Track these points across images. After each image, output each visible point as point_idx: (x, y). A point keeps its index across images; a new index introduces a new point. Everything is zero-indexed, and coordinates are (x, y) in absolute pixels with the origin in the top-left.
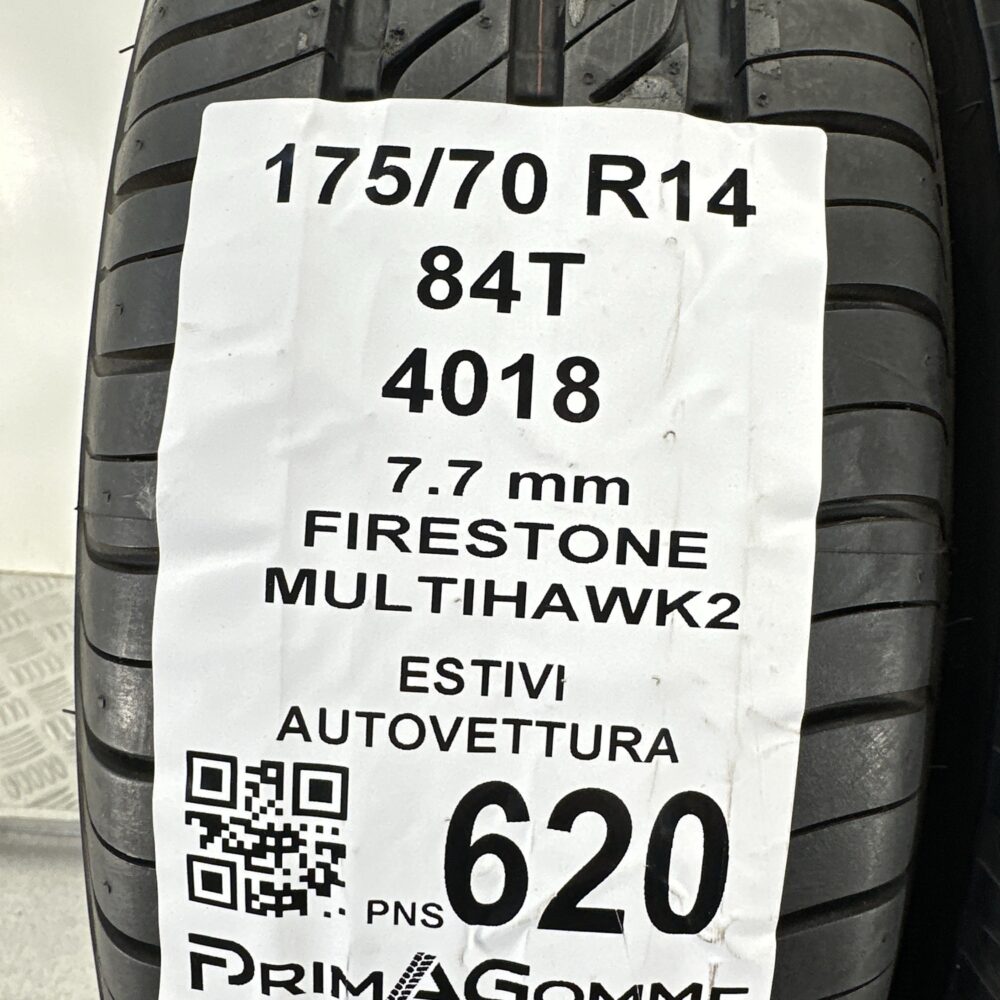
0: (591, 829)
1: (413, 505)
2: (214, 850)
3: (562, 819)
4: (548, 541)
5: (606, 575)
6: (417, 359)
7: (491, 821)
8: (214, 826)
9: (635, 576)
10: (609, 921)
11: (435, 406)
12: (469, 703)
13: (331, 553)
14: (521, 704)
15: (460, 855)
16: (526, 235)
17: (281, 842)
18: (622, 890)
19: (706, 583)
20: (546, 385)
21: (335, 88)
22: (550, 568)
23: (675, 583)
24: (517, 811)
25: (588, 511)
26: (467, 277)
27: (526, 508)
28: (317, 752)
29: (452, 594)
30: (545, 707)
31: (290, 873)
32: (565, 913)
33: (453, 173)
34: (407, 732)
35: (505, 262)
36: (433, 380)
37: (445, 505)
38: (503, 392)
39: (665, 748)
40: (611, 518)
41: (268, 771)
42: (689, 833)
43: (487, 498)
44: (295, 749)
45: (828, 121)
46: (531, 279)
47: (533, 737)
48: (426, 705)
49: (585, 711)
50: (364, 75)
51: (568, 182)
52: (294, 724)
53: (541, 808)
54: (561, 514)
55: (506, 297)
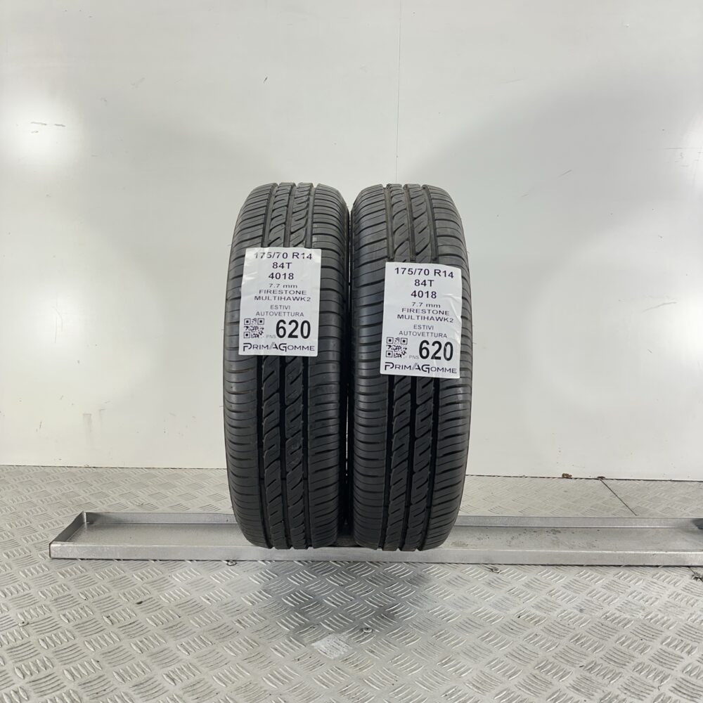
0: (294, 324)
1: (272, 289)
2: (248, 330)
3: (290, 324)
4: (288, 292)
5: (295, 296)
6: (272, 274)
7: (281, 325)
8: (247, 327)
9: (298, 296)
10: (296, 337)
11: (274, 278)
12: (279, 310)
13: (263, 295)
14: (285, 310)
15: (278, 329)
16: (285, 261)
17: (256, 328)
18: (298, 332)
19: (306, 296)
20: (287, 276)
21: (262, 246)
22: (288, 295)
23: (303, 296)
24: (284, 323)
25: (293, 289)
26: (278, 265)
27: (285, 289)
28: (261, 317)
29: (277, 298)
30: (288, 310)
31: (257, 332)
32: (291, 336)
33: (276, 255)
34: (271, 314)
35: (283, 264)
36: (274, 276)
37: (276, 289)
38: (282, 277)
39: (302, 314)
40: (295, 289)
41: (255, 320)
42: (306, 325)
43: (281, 288)
44: (258, 317)
45: (322, 249)
46: (286, 265)
47: (286, 314)
48: (274, 311)
49: (293, 310)
50: (266, 244)
51: (290, 255)
52: (258, 314)
53: (287, 322)
54: (289, 289)
55: (283, 267)
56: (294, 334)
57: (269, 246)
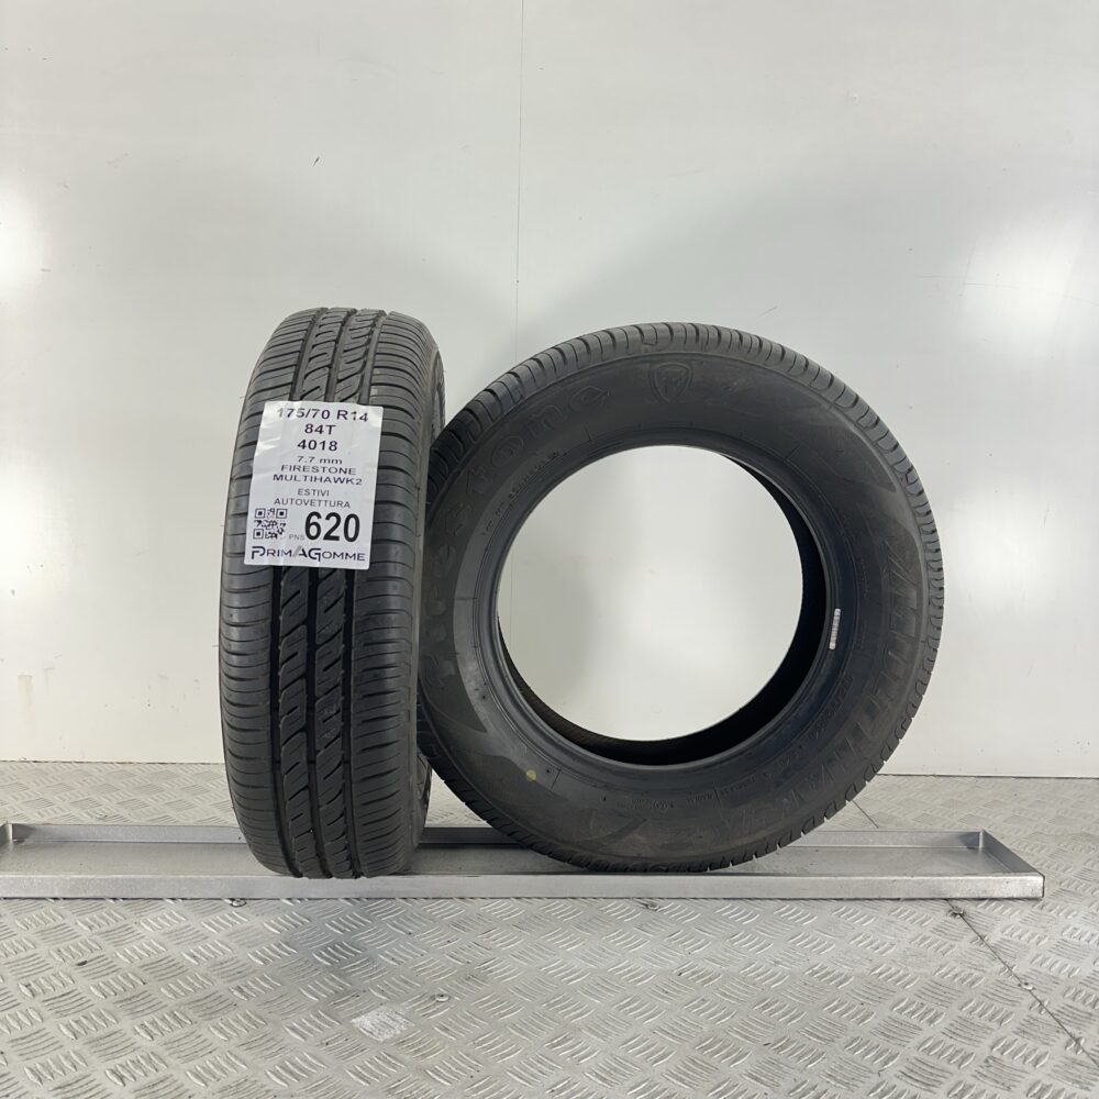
0: (334, 519)
1: (302, 464)
2: (260, 527)
3: (328, 518)
4: (327, 470)
5: (337, 475)
6: (304, 441)
7: (314, 519)
8: (260, 522)
9: (342, 476)
10: (337, 538)
11: (307, 448)
12: (311, 497)
13: (287, 472)
14: (321, 497)
15: (308, 525)
16: (325, 423)
17: (274, 523)
18: (339, 532)
19: (355, 477)
20: (327, 445)
21: (291, 399)
22: (327, 474)
23: (350, 477)
24: (319, 516)
25: (334, 465)
26: (314, 429)
27: (323, 464)
28: (281, 506)
29: (308, 479)
30: (325, 498)
31: (274, 530)
32: (328, 537)
33: (312, 413)
34: (299, 502)
35: (321, 427)
36: (307, 444)
37: (308, 464)
38: (319, 446)
39: (347, 504)
40: (338, 466)
41: (272, 510)
42: (352, 521)
43: (315, 463)
44: (277, 506)
45: (384, 406)
46: (326, 429)
47: (323, 503)
48: (302, 497)
49: (332, 498)
50: (297, 396)
51: (334, 414)
52: (277, 501)
53: (324, 516)
54: (328, 465)
55: (321, 432)
56: (333, 534)
57: (301, 399)
